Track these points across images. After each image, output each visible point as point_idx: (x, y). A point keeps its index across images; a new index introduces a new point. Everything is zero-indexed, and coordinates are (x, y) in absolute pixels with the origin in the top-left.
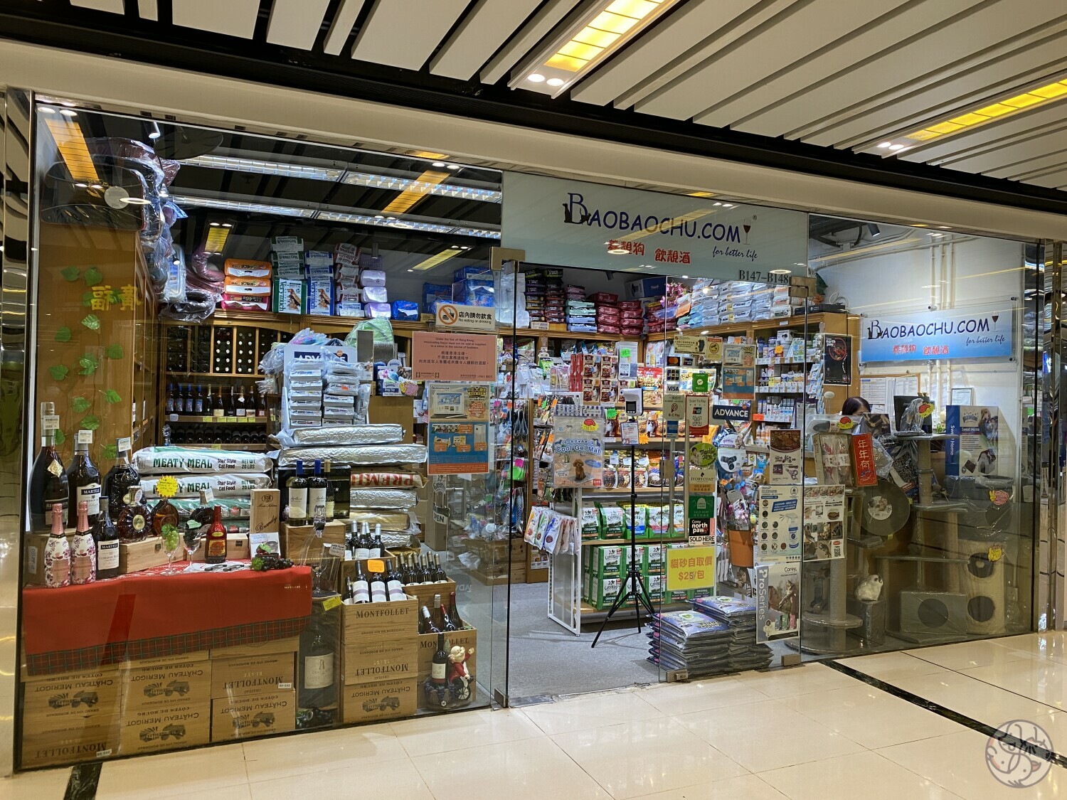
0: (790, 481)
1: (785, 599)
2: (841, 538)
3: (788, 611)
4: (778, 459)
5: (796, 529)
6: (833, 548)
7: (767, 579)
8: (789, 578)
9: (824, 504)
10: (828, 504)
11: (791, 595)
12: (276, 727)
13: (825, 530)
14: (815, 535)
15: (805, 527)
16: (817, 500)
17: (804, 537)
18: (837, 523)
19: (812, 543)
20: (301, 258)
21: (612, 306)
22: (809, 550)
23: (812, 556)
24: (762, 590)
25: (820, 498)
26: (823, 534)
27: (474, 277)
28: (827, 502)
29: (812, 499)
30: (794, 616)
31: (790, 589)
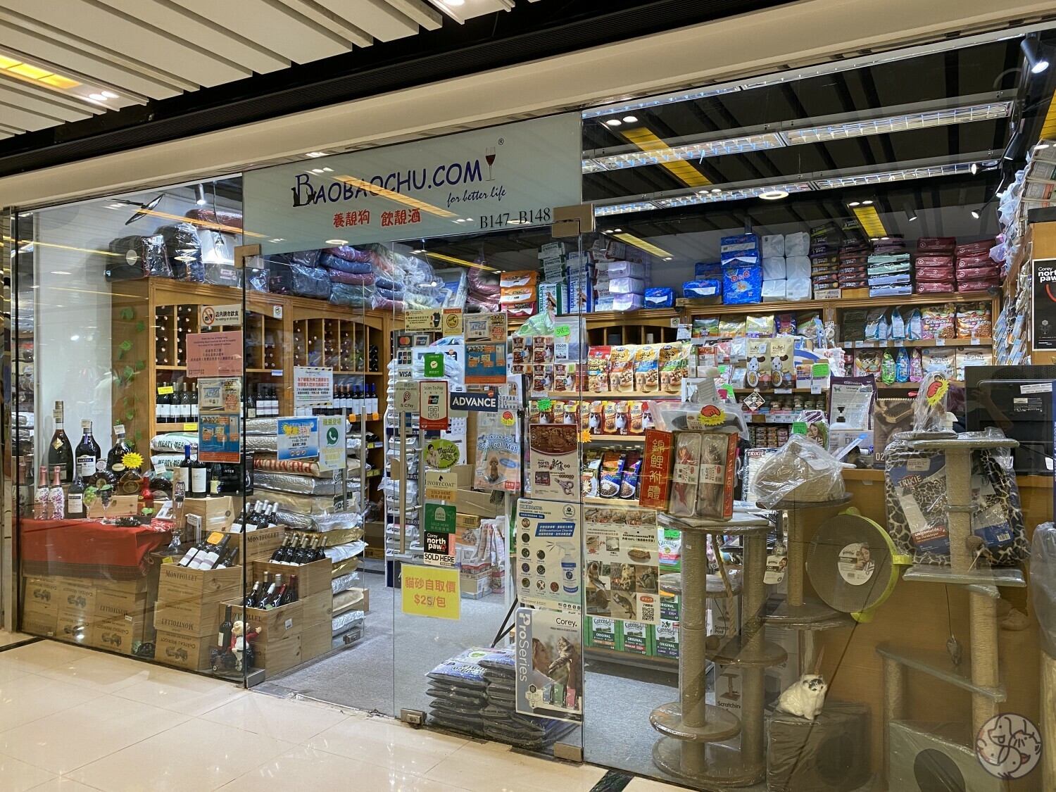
0: (561, 495)
1: (558, 663)
2: (656, 592)
5: (574, 565)
6: (639, 606)
7: (529, 628)
8: (565, 634)
9: (620, 536)
10: (627, 536)
11: (566, 660)
13: (625, 574)
14: (606, 579)
15: (589, 565)
16: (609, 528)
17: (587, 580)
18: (648, 567)
19: (601, 591)
20: (563, 261)
21: (940, 253)
22: (597, 602)
23: (602, 611)
24: (523, 640)
25: (614, 526)
26: (621, 581)
27: (730, 248)
28: (626, 534)
29: (599, 526)
30: (574, 692)
31: (566, 651)
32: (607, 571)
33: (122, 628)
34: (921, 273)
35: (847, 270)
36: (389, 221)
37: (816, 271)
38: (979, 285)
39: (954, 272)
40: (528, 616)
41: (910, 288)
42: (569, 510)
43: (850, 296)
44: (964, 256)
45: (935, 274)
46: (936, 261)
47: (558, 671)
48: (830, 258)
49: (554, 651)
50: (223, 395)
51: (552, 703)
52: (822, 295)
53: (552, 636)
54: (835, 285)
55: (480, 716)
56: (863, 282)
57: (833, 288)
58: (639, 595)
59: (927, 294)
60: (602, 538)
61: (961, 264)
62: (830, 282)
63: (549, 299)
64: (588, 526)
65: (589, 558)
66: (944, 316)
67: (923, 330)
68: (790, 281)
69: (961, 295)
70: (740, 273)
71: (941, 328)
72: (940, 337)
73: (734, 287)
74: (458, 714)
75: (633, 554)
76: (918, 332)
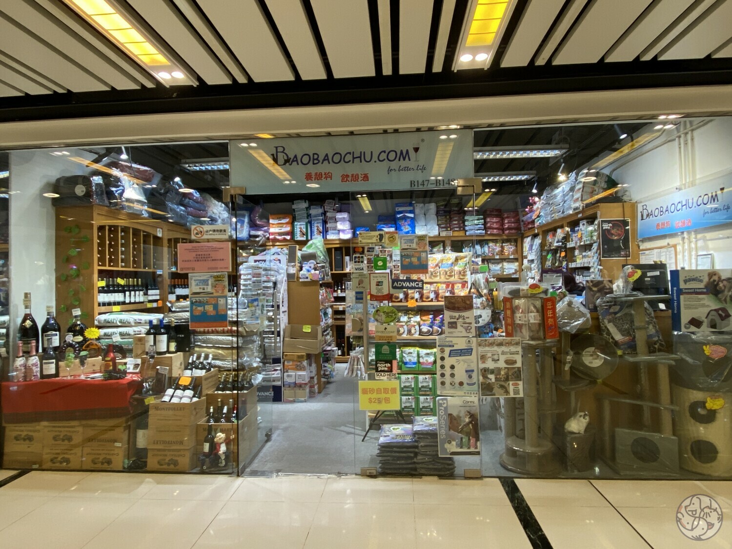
0: (464, 334)
1: (465, 425)
2: (520, 380)
3: (468, 434)
4: (451, 317)
5: (473, 371)
6: (511, 388)
7: (446, 408)
8: (468, 409)
9: (500, 353)
10: (503, 353)
11: (470, 422)
12: (113, 466)
13: (502, 373)
14: (492, 377)
15: (481, 370)
16: (493, 349)
17: (481, 378)
18: (515, 368)
19: (489, 383)
20: (307, 210)
21: (496, 216)
22: (487, 389)
23: (490, 393)
24: (442, 416)
25: (496, 348)
26: (501, 376)
27: (401, 209)
28: (503, 352)
29: (487, 349)
30: (474, 439)
31: (469, 418)
32: (492, 372)
33: (112, 452)
34: (489, 225)
35: (454, 222)
36: (347, 180)
37: (440, 222)
38: (513, 231)
39: (503, 224)
40: (445, 401)
41: (484, 232)
42: (469, 341)
43: (458, 234)
44: (507, 217)
45: (495, 226)
46: (495, 220)
47: (465, 429)
48: (446, 216)
49: (462, 419)
50: (212, 284)
51: (461, 448)
52: (444, 234)
53: (460, 411)
54: (449, 229)
55: (414, 463)
56: (463, 228)
57: (447, 230)
58: (511, 383)
59: (491, 235)
60: (489, 355)
61: (506, 221)
62: (446, 228)
63: (301, 231)
64: (480, 349)
65: (482, 366)
66: (498, 245)
67: (489, 251)
68: (429, 227)
69: (505, 235)
70: (406, 221)
71: (497, 251)
72: (497, 254)
73: (403, 228)
74: (399, 464)
75: (507, 362)
76: (487, 252)
